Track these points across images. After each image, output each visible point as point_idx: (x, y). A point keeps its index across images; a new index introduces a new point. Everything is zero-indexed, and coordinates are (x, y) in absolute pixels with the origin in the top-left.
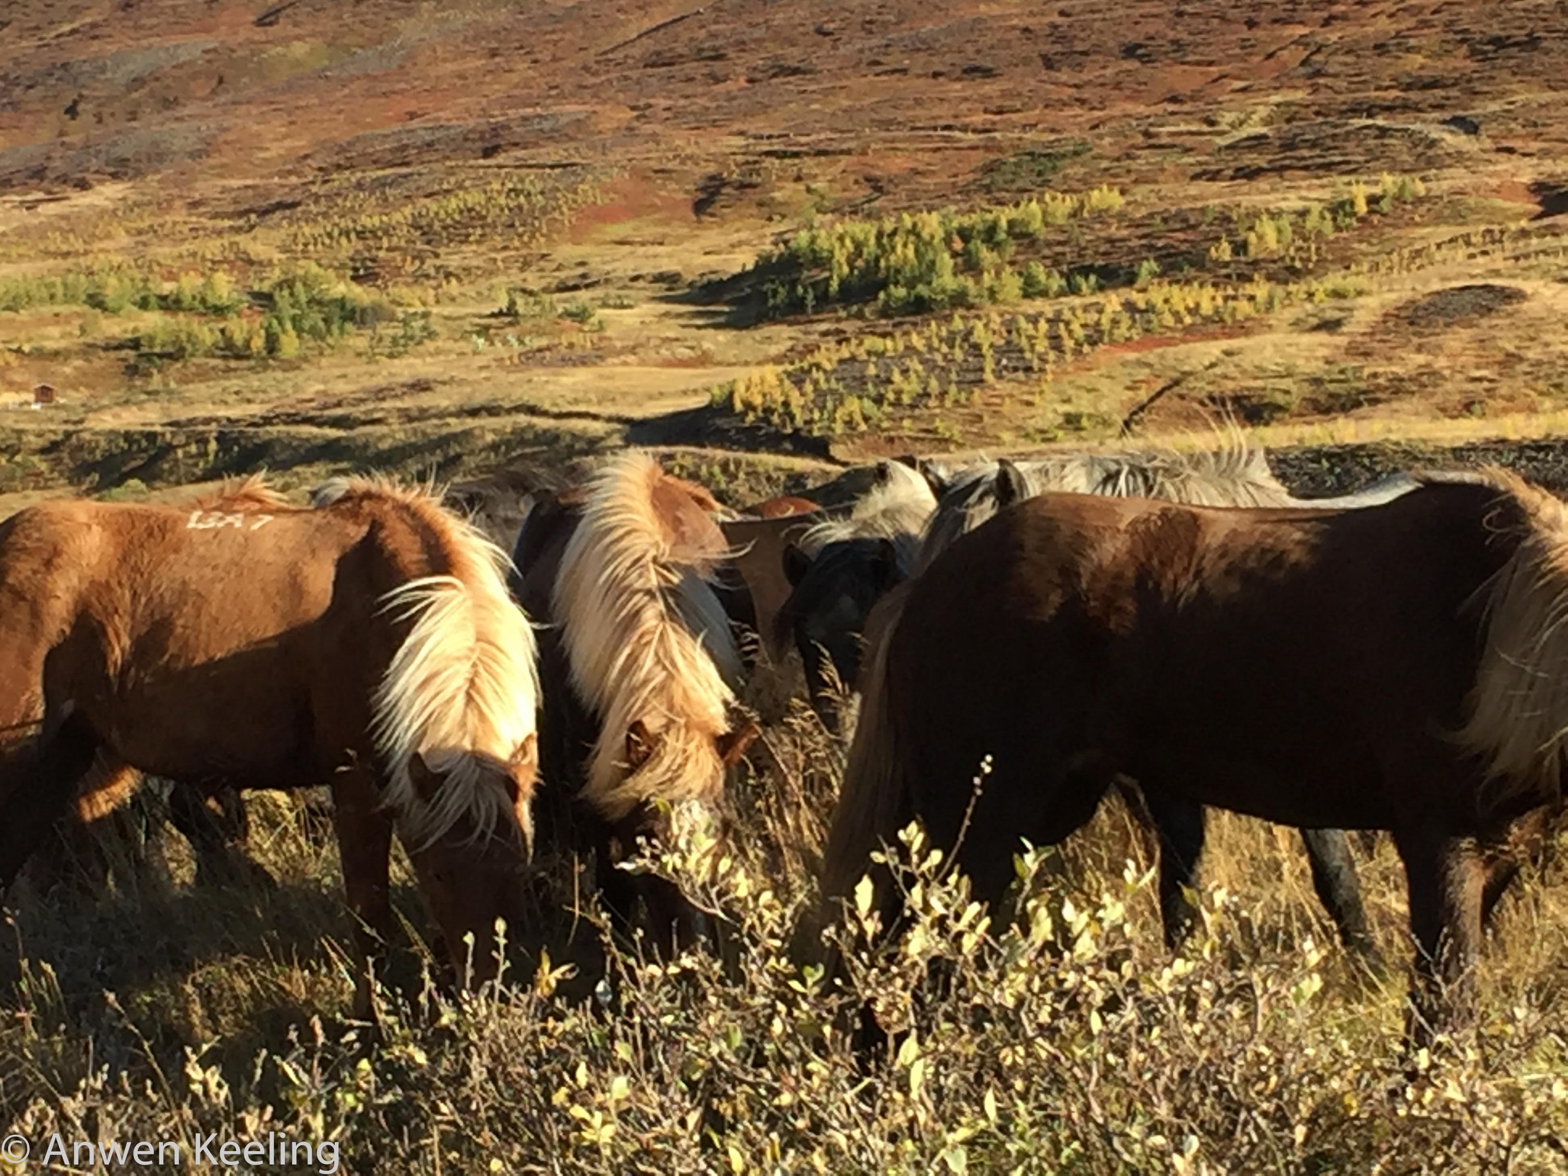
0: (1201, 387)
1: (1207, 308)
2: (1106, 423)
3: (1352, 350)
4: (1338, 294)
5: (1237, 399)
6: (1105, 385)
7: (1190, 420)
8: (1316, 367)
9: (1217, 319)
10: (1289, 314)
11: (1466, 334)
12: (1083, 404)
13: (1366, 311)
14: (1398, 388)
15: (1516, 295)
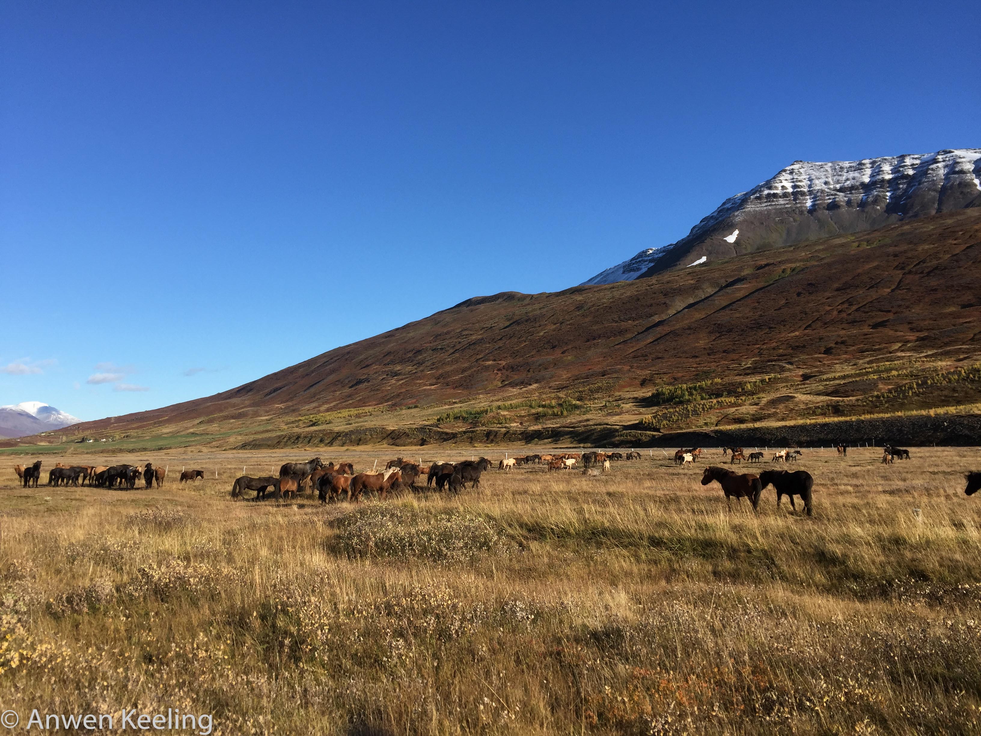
0: (731, 417)
1: (733, 401)
2: (713, 424)
3: (761, 409)
4: (758, 398)
5: (738, 419)
6: (712, 417)
7: (729, 423)
8: (753, 412)
9: (735, 403)
10: (749, 402)
11: (783, 405)
12: (708, 420)
13: (764, 401)
14: (769, 416)
15: (794, 397)
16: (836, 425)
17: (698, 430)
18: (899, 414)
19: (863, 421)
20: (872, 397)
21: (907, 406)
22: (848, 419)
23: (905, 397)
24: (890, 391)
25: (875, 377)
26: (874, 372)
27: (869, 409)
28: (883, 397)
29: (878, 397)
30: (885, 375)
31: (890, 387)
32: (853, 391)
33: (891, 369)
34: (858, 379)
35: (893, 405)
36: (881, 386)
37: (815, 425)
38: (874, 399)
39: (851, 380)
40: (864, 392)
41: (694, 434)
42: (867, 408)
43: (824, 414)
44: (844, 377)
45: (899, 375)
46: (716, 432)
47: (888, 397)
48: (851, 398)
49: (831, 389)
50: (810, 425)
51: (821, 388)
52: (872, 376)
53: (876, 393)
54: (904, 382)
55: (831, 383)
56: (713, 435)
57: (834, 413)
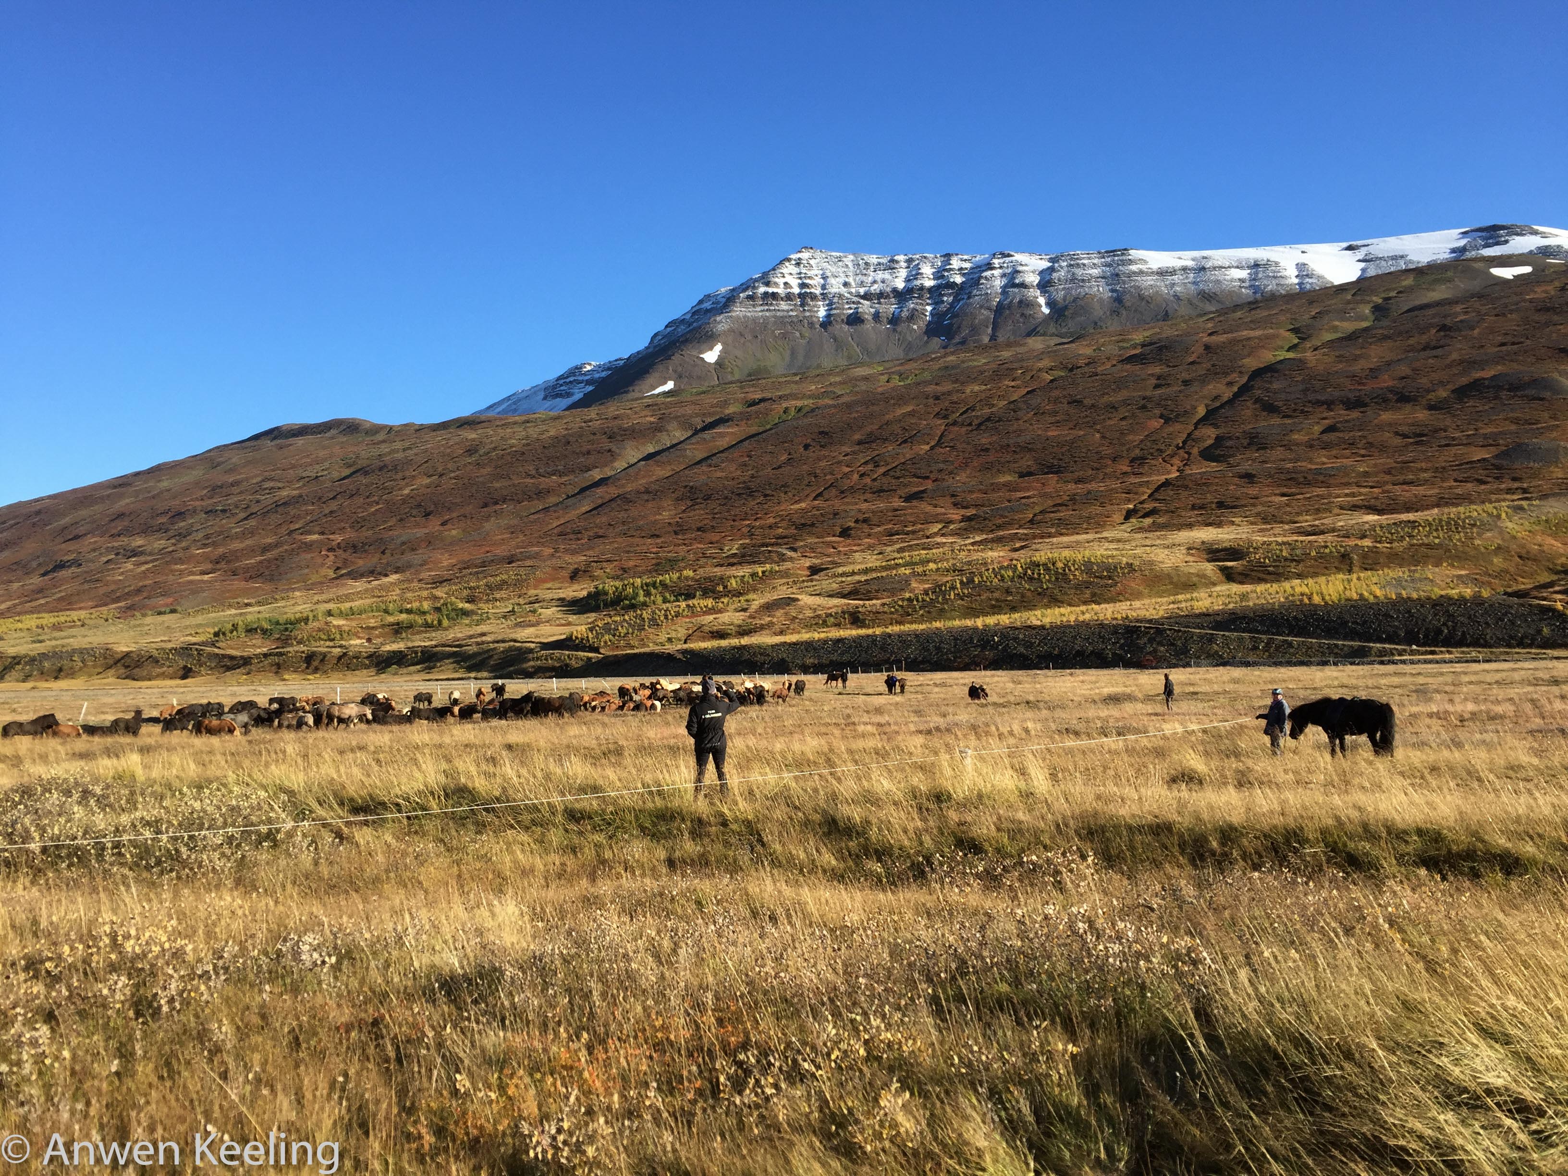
0: (707, 629)
1: (710, 606)
2: (680, 640)
3: (751, 617)
4: (747, 601)
5: (717, 632)
6: (679, 629)
7: (704, 639)
8: (740, 622)
9: (713, 608)
10: (733, 607)
11: (782, 611)
12: (673, 635)
13: (755, 605)
14: (762, 627)
15: (798, 600)
16: (854, 641)
17: (657, 649)
18: (938, 624)
19: (890, 635)
20: (903, 600)
21: (948, 615)
22: (870, 631)
23: (945, 601)
24: (926, 592)
25: (907, 572)
26: (905, 565)
27: (899, 618)
28: (917, 601)
29: (910, 600)
30: (919, 569)
31: (927, 586)
32: (877, 591)
33: (928, 562)
34: (884, 574)
35: (929, 612)
36: (914, 585)
37: (825, 641)
38: (905, 603)
39: (874, 575)
40: (893, 592)
41: (652, 655)
42: (895, 616)
43: (838, 625)
44: (866, 571)
45: (938, 569)
46: (684, 652)
47: (923, 600)
48: (874, 602)
49: (848, 589)
50: (819, 640)
51: (835, 586)
52: (902, 570)
53: (907, 595)
54: (945, 579)
55: (849, 579)
56: (680, 656)
57: (852, 623)
